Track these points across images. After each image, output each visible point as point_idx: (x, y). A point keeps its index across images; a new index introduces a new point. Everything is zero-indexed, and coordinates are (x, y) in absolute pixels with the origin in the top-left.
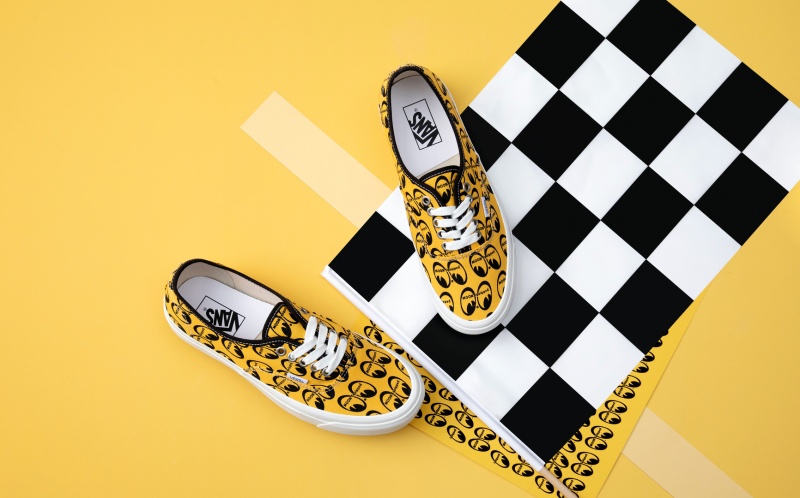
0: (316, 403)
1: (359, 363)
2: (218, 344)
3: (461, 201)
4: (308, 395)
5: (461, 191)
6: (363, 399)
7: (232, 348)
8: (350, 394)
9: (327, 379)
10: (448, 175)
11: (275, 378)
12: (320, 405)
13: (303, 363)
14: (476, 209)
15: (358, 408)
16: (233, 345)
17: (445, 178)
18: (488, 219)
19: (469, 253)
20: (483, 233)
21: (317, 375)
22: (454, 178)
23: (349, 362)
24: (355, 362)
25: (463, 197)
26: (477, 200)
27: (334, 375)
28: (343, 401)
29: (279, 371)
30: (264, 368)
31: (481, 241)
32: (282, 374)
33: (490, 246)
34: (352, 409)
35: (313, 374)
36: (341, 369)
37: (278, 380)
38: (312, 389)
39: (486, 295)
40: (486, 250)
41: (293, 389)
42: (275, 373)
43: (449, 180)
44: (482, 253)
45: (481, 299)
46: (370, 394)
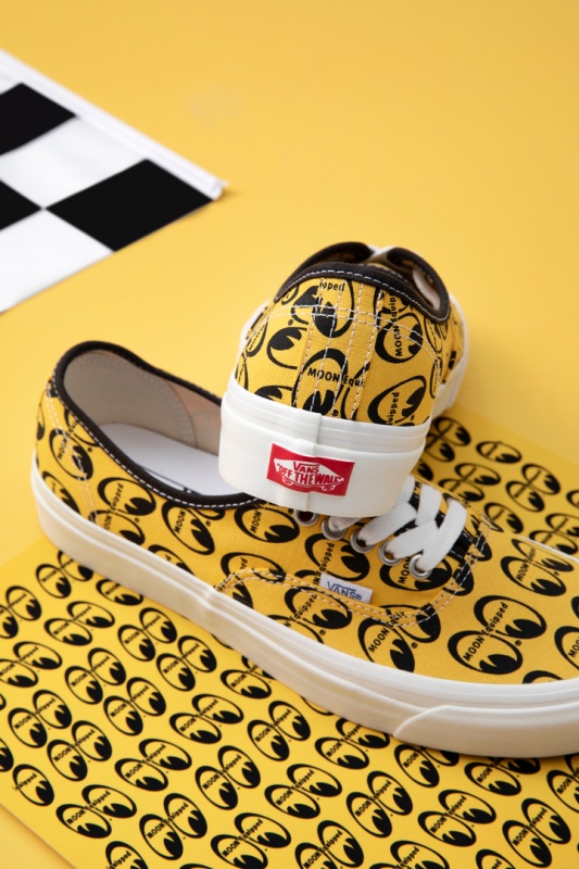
0: (393, 653)
1: (497, 557)
2: (152, 524)
4: (372, 633)
6: (512, 640)
7: (187, 528)
8: (480, 627)
9: (421, 586)
11: (289, 597)
12: (404, 660)
13: (362, 543)
15: (501, 666)
16: (189, 517)
21: (395, 575)
23: (473, 549)
24: (487, 554)
27: (438, 577)
28: (463, 646)
29: (301, 574)
30: (264, 570)
32: (308, 581)
34: (485, 668)
35: (385, 573)
36: (454, 565)
37: (299, 601)
38: (385, 618)
41: (335, 620)
42: (292, 581)
46: (529, 629)
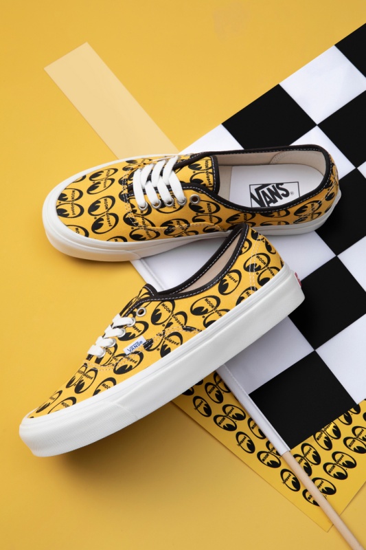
3: (127, 317)
5: (135, 310)
14: (127, 337)
18: (124, 355)
25: (131, 315)
26: (137, 334)
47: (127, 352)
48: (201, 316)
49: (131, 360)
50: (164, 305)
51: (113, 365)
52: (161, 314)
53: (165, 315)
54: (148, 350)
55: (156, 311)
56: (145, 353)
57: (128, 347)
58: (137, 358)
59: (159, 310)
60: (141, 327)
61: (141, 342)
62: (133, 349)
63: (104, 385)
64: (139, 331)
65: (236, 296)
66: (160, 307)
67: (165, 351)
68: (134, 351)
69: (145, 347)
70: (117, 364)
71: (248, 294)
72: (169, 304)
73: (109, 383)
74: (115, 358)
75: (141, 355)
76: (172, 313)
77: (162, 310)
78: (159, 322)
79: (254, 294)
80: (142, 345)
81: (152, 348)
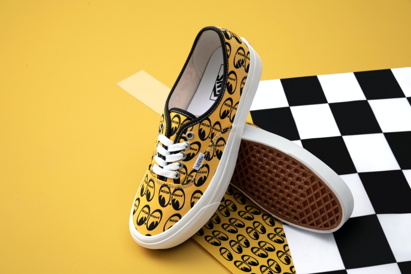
3: (179, 142)
5: (183, 135)
10: (183, 118)
14: (189, 157)
17: (179, 118)
18: (194, 171)
19: (163, 182)
20: (182, 177)
22: (185, 122)
25: (182, 140)
26: (195, 152)
31: (176, 181)
33: (182, 190)
39: (155, 220)
40: (176, 190)
43: (182, 122)
44: (172, 190)
45: (151, 220)
47: (197, 169)
48: (227, 117)
49: (203, 172)
50: (203, 124)
51: (192, 181)
52: (204, 131)
53: (207, 130)
54: (209, 160)
55: (200, 130)
56: (209, 163)
57: (195, 164)
58: (205, 169)
59: (201, 129)
60: (196, 146)
61: (202, 157)
62: (199, 165)
63: (195, 198)
64: (196, 150)
65: (238, 90)
66: (202, 127)
67: (219, 155)
68: (201, 166)
69: (206, 160)
70: (195, 179)
71: (244, 84)
72: (206, 122)
73: (197, 195)
74: (189, 175)
75: (207, 166)
76: (211, 126)
77: (204, 128)
78: (206, 137)
79: (246, 81)
80: (204, 159)
81: (211, 157)
